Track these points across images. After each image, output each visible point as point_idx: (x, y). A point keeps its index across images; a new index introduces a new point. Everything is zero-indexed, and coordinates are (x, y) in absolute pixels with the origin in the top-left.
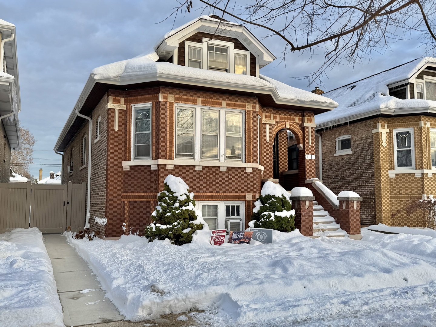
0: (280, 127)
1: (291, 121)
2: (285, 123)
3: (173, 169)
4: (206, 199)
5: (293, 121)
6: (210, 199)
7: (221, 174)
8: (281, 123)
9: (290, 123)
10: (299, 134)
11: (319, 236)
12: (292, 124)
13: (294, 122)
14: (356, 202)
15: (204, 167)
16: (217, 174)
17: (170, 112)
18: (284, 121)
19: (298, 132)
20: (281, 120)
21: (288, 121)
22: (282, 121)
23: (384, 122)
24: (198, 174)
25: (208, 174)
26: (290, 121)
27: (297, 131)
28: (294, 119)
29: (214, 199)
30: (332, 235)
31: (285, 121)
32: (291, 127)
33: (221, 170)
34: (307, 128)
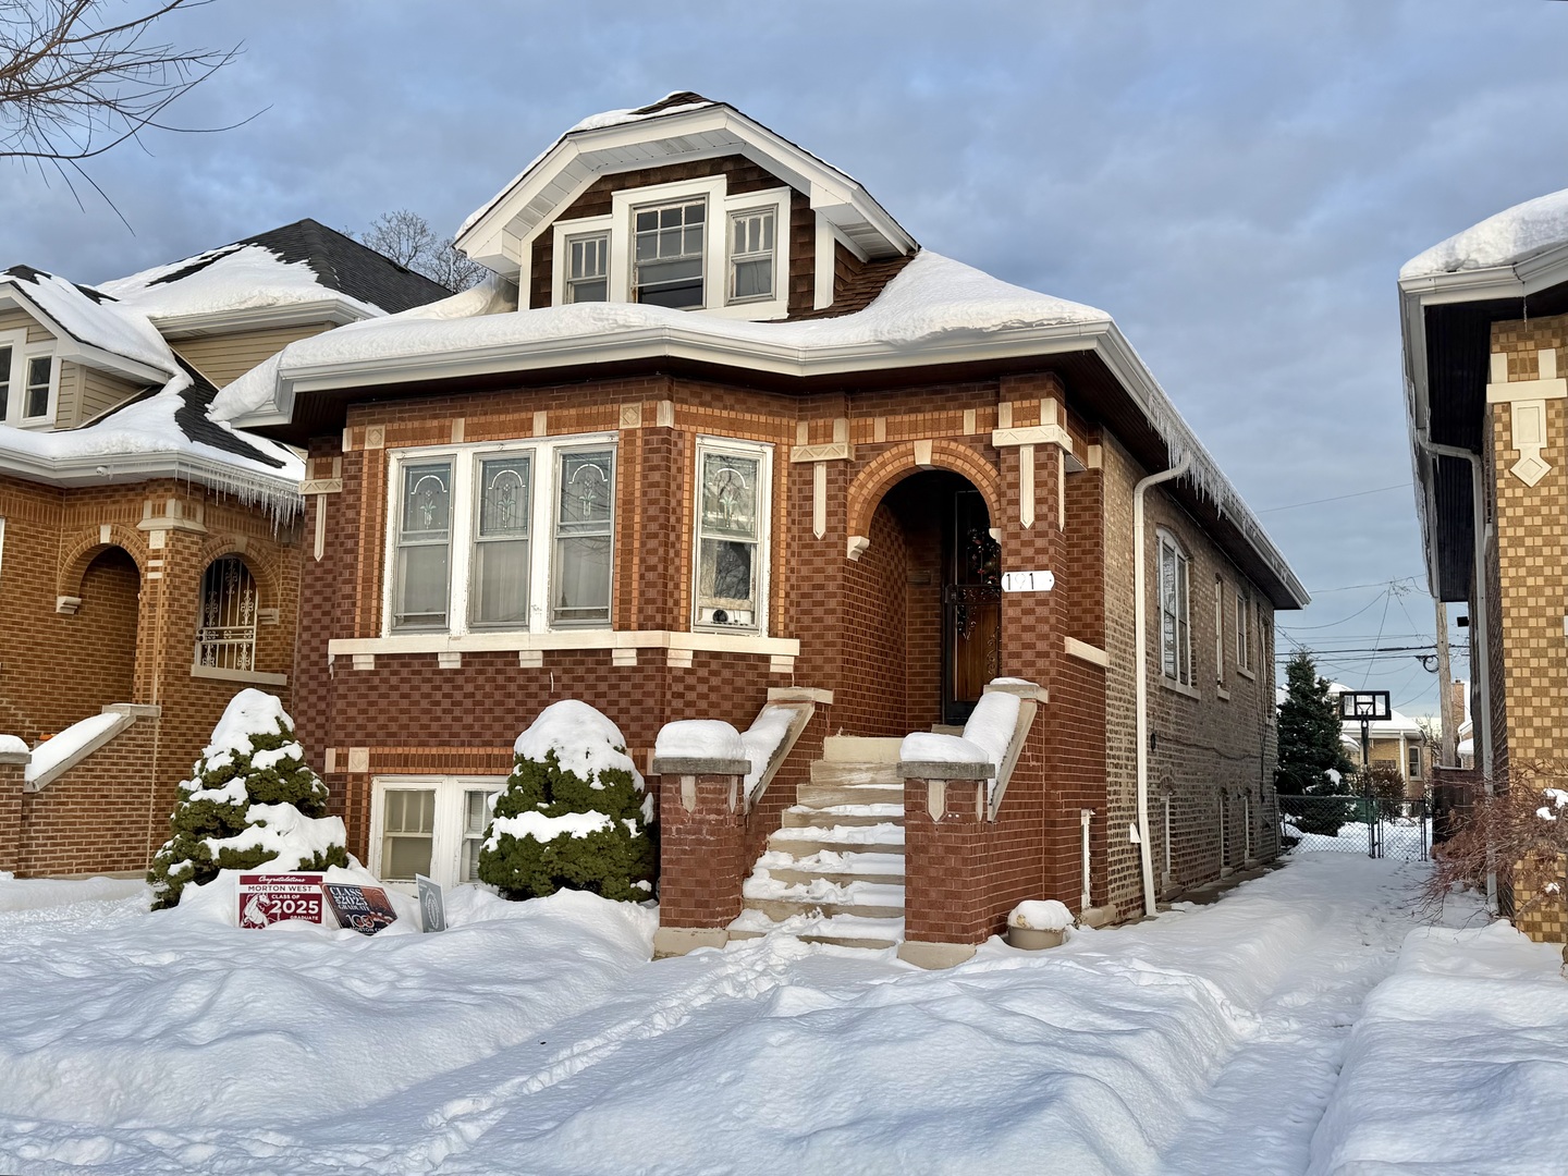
0: (889, 468)
1: (943, 434)
2: (909, 445)
3: (372, 667)
4: (467, 770)
5: (951, 433)
6: (481, 770)
7: (521, 680)
8: (895, 450)
9: (937, 443)
10: (985, 483)
11: (764, 931)
12: (944, 444)
13: (958, 433)
14: (941, 786)
15: (468, 657)
16: (510, 679)
17: (369, 483)
18: (906, 437)
19: (979, 477)
20: (891, 439)
21: (928, 434)
22: (897, 438)
23: (1531, 345)
24: (447, 680)
25: (481, 680)
26: (936, 434)
27: (973, 471)
28: (957, 423)
29: (495, 770)
30: (830, 935)
31: (913, 436)
32: (944, 457)
33: (523, 665)
34: (1015, 449)
